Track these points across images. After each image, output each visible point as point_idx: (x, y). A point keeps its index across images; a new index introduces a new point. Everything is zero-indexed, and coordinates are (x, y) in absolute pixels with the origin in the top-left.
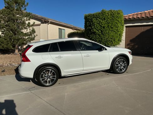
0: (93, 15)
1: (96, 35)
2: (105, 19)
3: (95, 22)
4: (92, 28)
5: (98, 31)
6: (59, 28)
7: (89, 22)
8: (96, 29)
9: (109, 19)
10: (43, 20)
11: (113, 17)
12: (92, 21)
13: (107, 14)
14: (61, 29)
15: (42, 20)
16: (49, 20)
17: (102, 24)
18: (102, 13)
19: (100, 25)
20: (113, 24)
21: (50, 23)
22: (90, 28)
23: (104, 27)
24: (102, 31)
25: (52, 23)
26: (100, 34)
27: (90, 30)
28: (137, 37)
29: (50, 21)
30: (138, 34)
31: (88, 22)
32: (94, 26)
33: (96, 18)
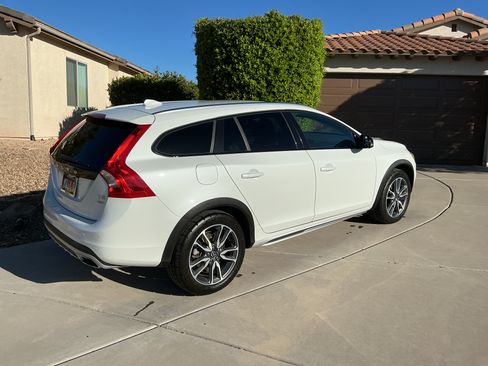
0: (241, 25)
1: (248, 93)
2: (279, 44)
3: (246, 51)
4: (234, 69)
5: (257, 80)
6: (68, 60)
7: (226, 47)
8: (248, 73)
9: (292, 44)
10: (11, 19)
11: (303, 39)
12: (235, 46)
13: (288, 27)
14: (74, 62)
15: (6, 18)
16: (37, 24)
17: (272, 61)
18: (270, 21)
19: (266, 64)
20: (302, 63)
21: (38, 37)
22: (229, 69)
23: (277, 71)
24: (269, 83)
25: (46, 37)
26: (264, 91)
27: (228, 76)
28: (340, 107)
29: (41, 26)
30: (346, 99)
31: (218, 47)
32: (244, 62)
33: (249, 36)
